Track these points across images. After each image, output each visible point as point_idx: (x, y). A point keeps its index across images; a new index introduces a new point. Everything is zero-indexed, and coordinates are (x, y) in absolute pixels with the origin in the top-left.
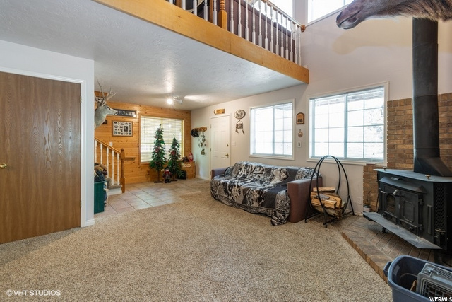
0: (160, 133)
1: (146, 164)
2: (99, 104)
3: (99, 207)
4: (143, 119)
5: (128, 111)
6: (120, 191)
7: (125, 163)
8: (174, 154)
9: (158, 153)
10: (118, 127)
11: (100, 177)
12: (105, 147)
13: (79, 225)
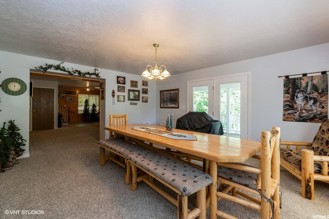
0: (87, 102)
1: (80, 114)
2: (59, 92)
3: (60, 126)
4: (79, 95)
5: (73, 92)
6: (68, 124)
7: (70, 113)
8: (94, 110)
9: (86, 110)
10: (68, 99)
11: (60, 116)
12: (62, 107)
13: (53, 128)
